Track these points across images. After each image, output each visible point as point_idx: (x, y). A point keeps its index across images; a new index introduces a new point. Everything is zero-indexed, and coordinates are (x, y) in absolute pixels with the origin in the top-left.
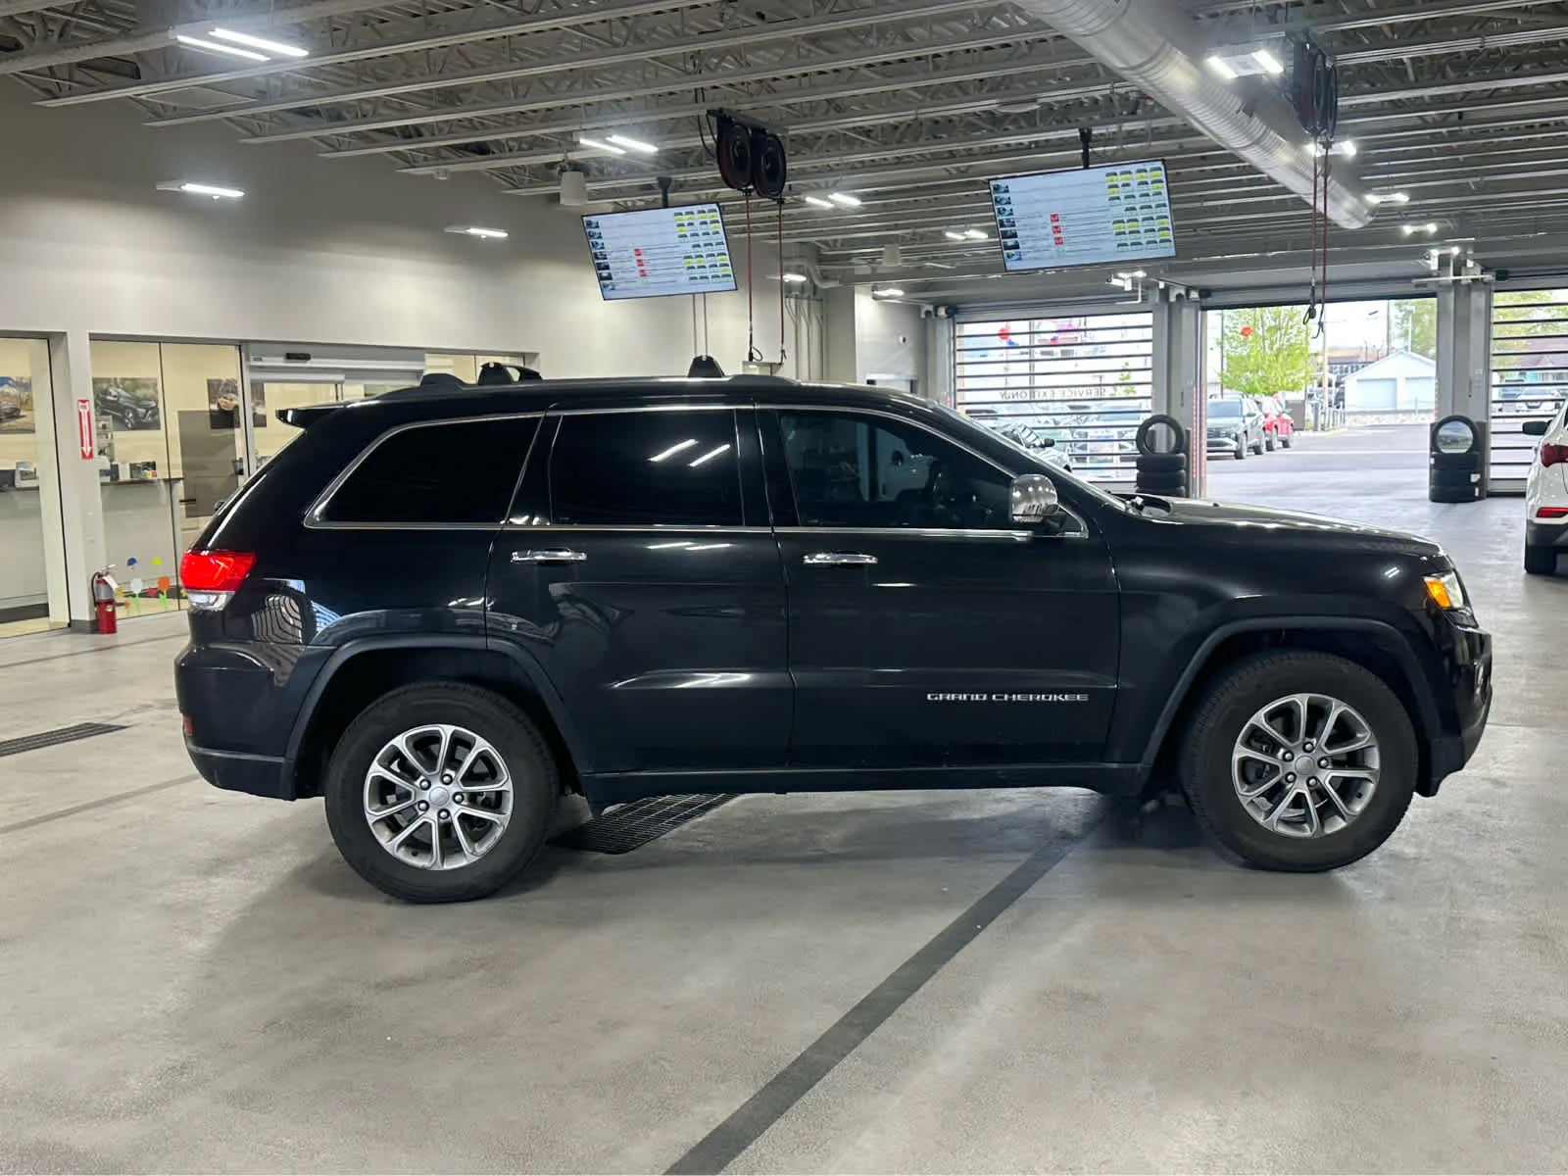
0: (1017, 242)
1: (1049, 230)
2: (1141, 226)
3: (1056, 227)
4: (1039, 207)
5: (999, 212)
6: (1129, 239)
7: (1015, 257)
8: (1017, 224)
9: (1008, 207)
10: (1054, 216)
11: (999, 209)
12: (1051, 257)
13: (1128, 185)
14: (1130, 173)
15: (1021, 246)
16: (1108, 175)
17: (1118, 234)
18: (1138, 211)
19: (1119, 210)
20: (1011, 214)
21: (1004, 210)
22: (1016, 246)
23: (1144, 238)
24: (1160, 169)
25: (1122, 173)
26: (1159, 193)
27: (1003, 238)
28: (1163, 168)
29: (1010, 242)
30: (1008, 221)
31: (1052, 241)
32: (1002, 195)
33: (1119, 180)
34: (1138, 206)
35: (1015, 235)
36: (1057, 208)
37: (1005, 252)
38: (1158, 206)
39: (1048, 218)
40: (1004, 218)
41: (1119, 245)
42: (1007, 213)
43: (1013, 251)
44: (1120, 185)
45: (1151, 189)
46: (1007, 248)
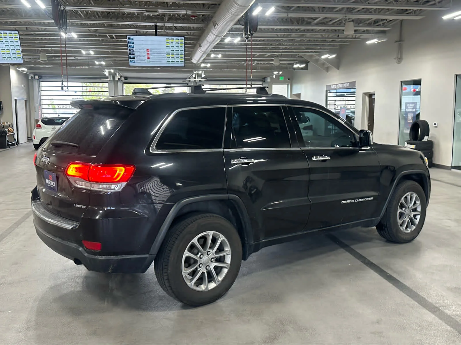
0: (134, 57)
1: (146, 54)
2: (175, 56)
3: (148, 53)
4: (143, 46)
5: (129, 46)
6: (171, 60)
7: (133, 61)
8: (135, 51)
9: (132, 45)
10: (148, 50)
11: (129, 45)
12: (145, 63)
13: (173, 43)
14: (174, 39)
15: (135, 58)
16: (167, 39)
17: (168, 58)
18: (175, 51)
19: (169, 50)
20: (134, 47)
21: (131, 46)
22: (134, 58)
23: (175, 60)
24: (183, 39)
25: (171, 39)
26: (182, 47)
27: (130, 55)
28: (184, 39)
29: (132, 56)
30: (132, 49)
31: (146, 58)
32: (131, 41)
33: (170, 41)
34: (175, 50)
35: (134, 54)
36: (149, 47)
37: (130, 60)
38: (181, 51)
39: (146, 50)
40: (131, 48)
41: (167, 61)
42: (132, 47)
43: (133, 60)
44: (170, 43)
45: (179, 45)
46: (130, 58)
